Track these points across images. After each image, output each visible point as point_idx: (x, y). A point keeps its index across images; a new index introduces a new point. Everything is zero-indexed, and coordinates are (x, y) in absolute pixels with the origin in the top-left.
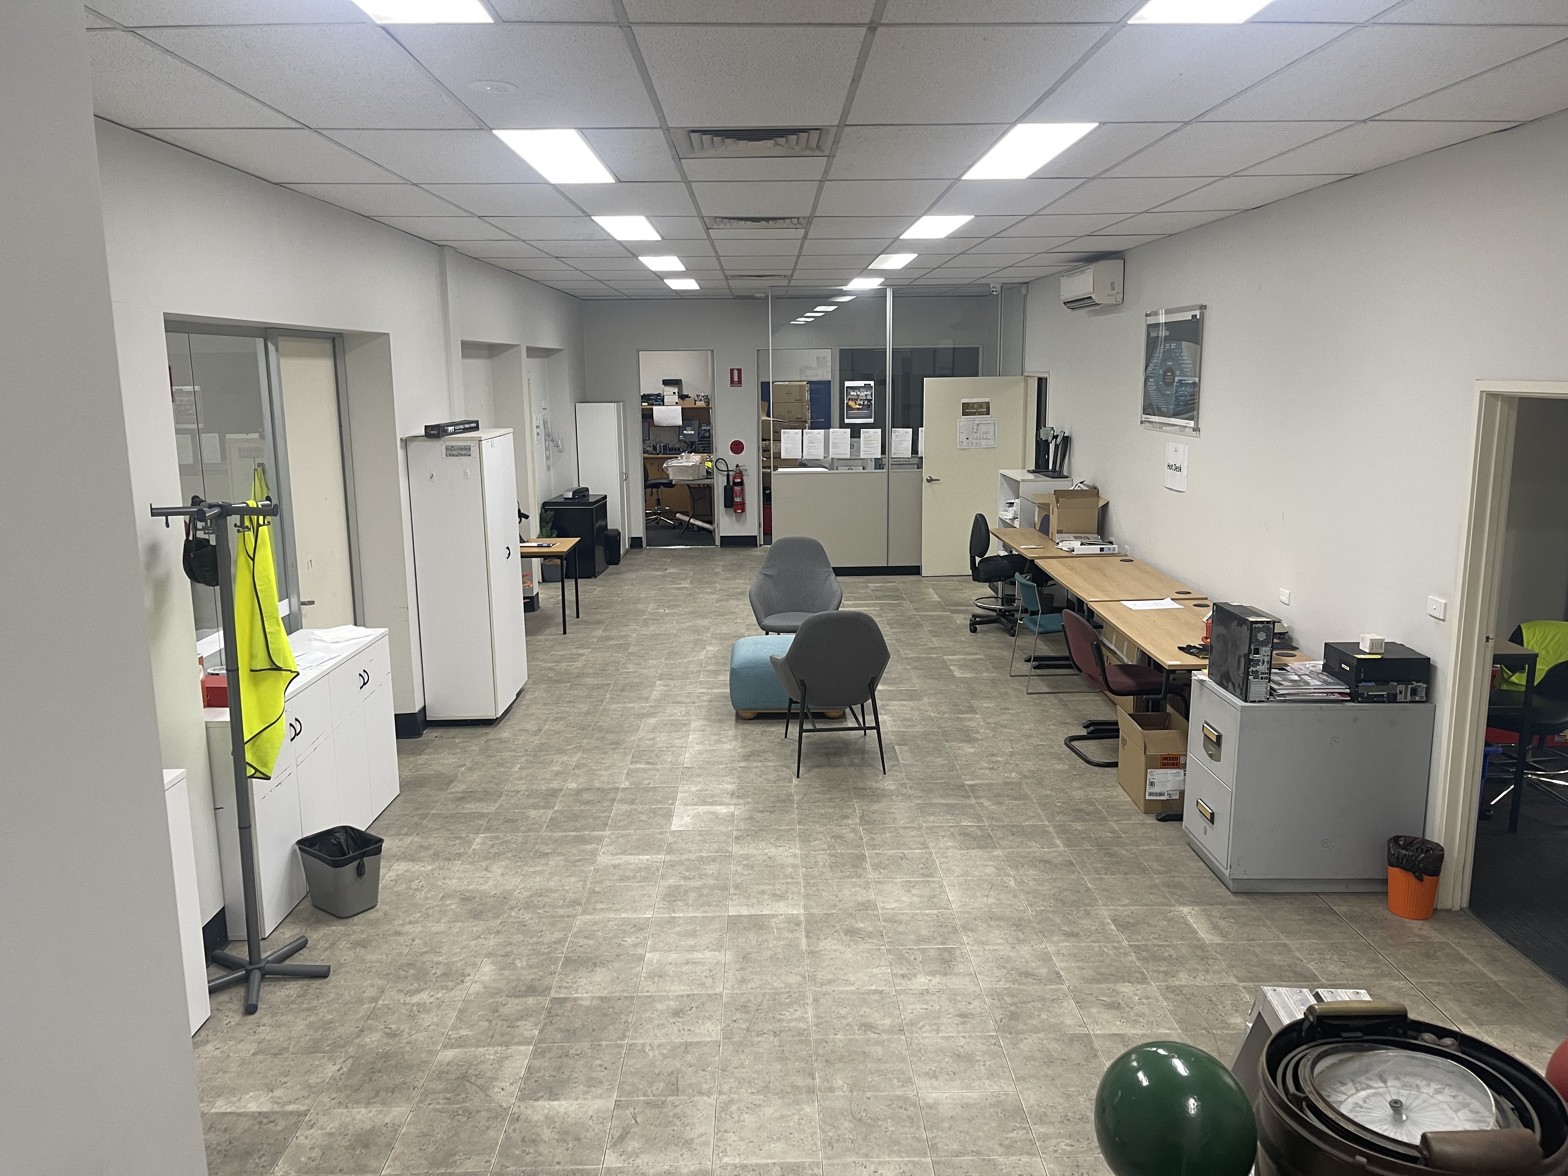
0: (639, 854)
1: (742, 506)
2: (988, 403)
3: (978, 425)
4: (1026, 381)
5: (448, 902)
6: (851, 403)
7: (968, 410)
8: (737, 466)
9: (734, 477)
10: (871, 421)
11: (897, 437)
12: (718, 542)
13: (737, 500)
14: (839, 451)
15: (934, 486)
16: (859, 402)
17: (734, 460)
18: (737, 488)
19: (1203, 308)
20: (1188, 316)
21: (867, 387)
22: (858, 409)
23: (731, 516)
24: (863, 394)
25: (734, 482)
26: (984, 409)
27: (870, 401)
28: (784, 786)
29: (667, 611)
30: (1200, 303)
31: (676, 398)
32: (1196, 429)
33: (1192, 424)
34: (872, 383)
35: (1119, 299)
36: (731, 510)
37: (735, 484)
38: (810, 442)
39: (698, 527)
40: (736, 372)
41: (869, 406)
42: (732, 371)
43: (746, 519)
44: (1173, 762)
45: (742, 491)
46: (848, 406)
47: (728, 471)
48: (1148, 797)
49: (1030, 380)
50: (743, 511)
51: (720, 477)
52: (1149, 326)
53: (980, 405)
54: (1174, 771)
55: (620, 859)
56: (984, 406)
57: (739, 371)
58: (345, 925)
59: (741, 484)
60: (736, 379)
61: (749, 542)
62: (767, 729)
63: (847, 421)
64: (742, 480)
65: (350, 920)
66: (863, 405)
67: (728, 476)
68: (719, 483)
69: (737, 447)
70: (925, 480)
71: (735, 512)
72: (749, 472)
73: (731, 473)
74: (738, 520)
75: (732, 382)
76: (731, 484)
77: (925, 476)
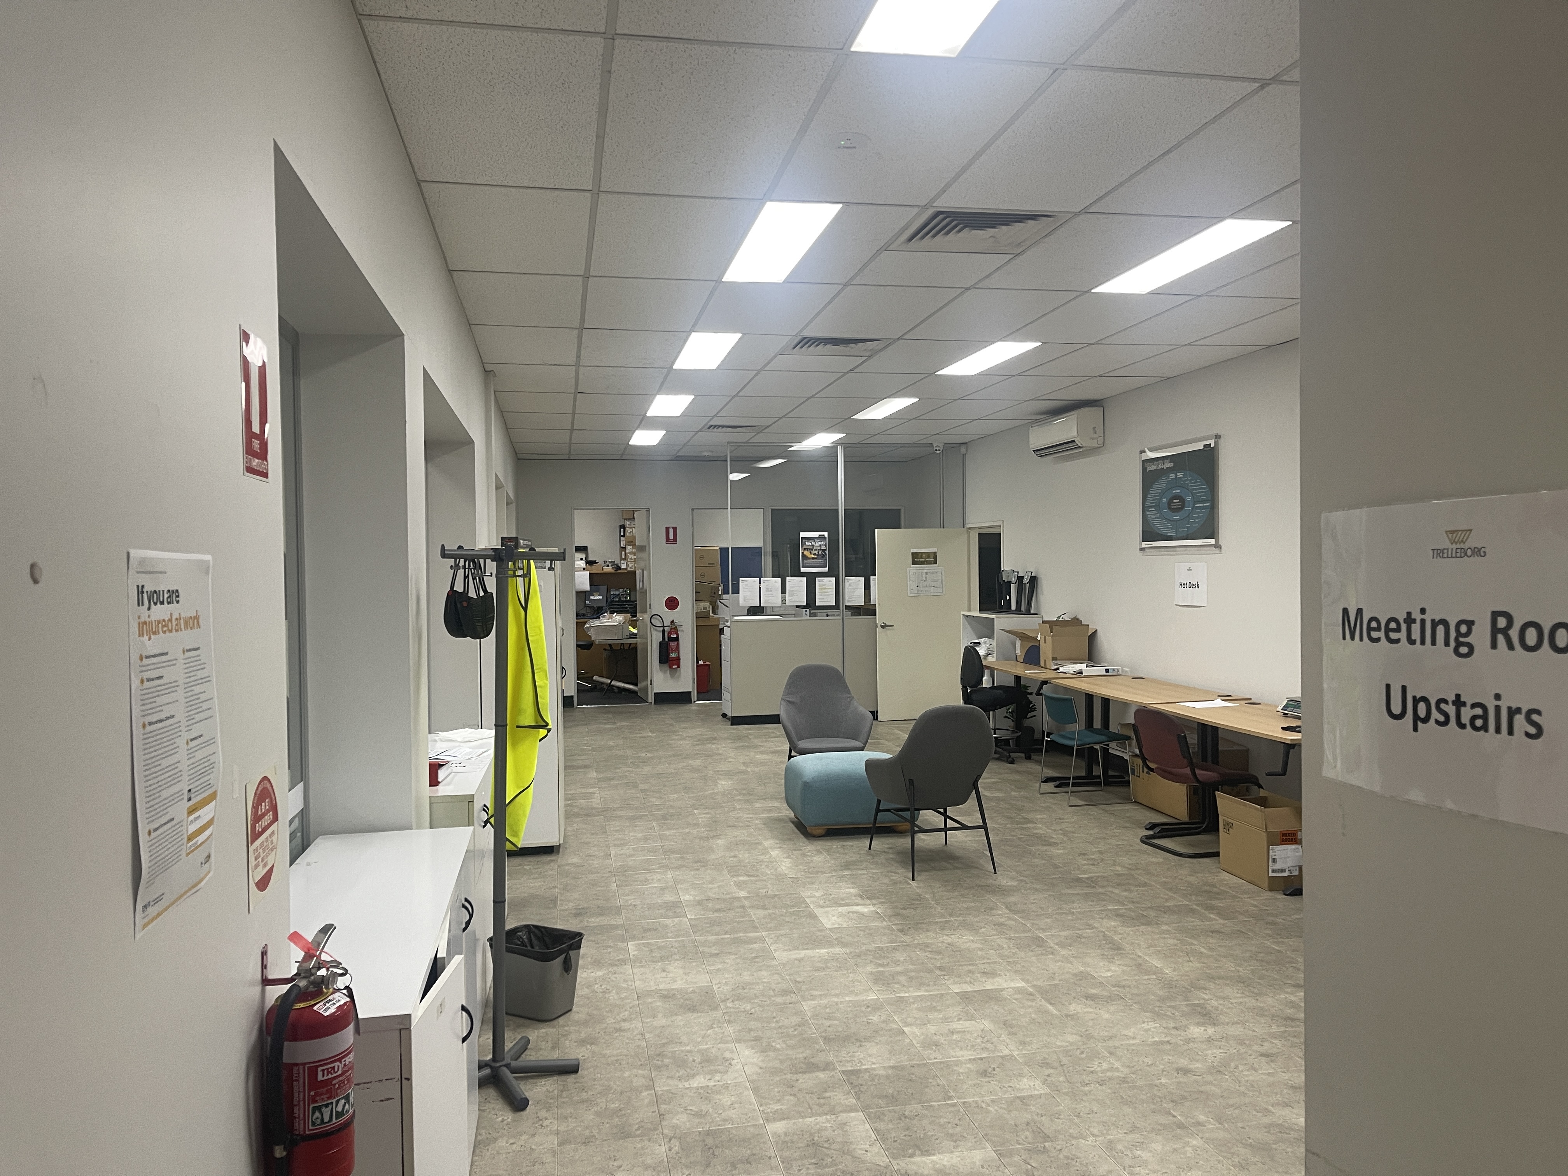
0: (815, 949)
1: (677, 660)
2: (935, 553)
3: (926, 573)
4: (969, 534)
5: (650, 1000)
6: (806, 553)
7: (916, 559)
8: (672, 622)
9: (670, 633)
10: (826, 569)
11: (850, 585)
12: (651, 699)
13: (673, 655)
14: (795, 598)
15: (888, 632)
16: (813, 552)
17: (669, 616)
18: (673, 644)
19: (1218, 437)
20: (1200, 446)
21: (821, 538)
22: (813, 558)
23: (665, 672)
24: (818, 544)
25: (669, 638)
26: (931, 559)
27: (824, 550)
28: (904, 888)
29: (649, 755)
30: (1215, 432)
31: (582, 564)
32: (1217, 546)
33: (1212, 541)
34: (826, 534)
35: (1102, 443)
36: (666, 666)
37: (670, 639)
38: (767, 590)
39: (618, 688)
40: (671, 531)
41: (824, 556)
42: (667, 529)
43: (680, 674)
44: (1290, 838)
45: (677, 649)
46: (804, 556)
47: (663, 626)
48: (1271, 874)
49: (972, 533)
50: (679, 666)
51: (654, 633)
52: (1143, 461)
53: (928, 555)
54: (1293, 847)
55: (799, 954)
56: (932, 556)
57: (675, 529)
58: (554, 1027)
59: (677, 639)
60: (671, 537)
61: (683, 698)
62: (845, 843)
63: (803, 570)
64: (678, 635)
65: (555, 1022)
66: (818, 555)
67: (664, 631)
68: (655, 638)
69: (672, 603)
70: (879, 626)
71: (670, 667)
72: (683, 628)
73: (666, 628)
74: (672, 676)
75: (668, 539)
76: (667, 640)
77: (879, 622)
